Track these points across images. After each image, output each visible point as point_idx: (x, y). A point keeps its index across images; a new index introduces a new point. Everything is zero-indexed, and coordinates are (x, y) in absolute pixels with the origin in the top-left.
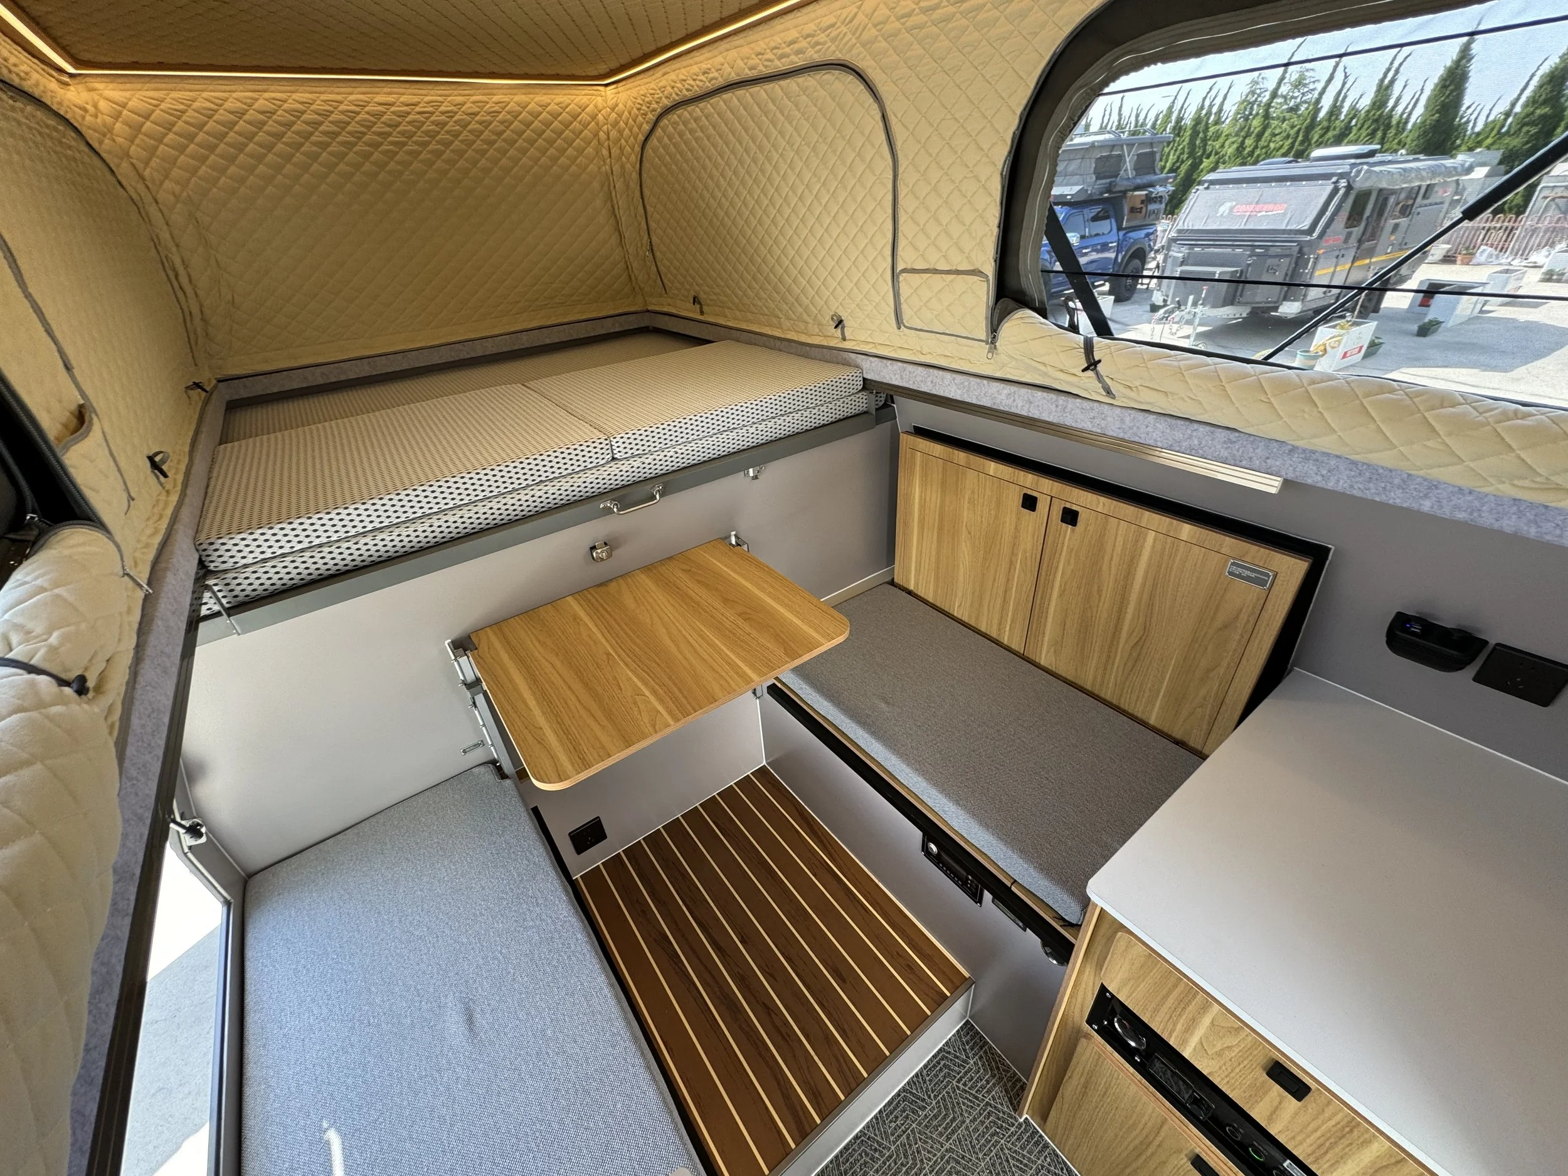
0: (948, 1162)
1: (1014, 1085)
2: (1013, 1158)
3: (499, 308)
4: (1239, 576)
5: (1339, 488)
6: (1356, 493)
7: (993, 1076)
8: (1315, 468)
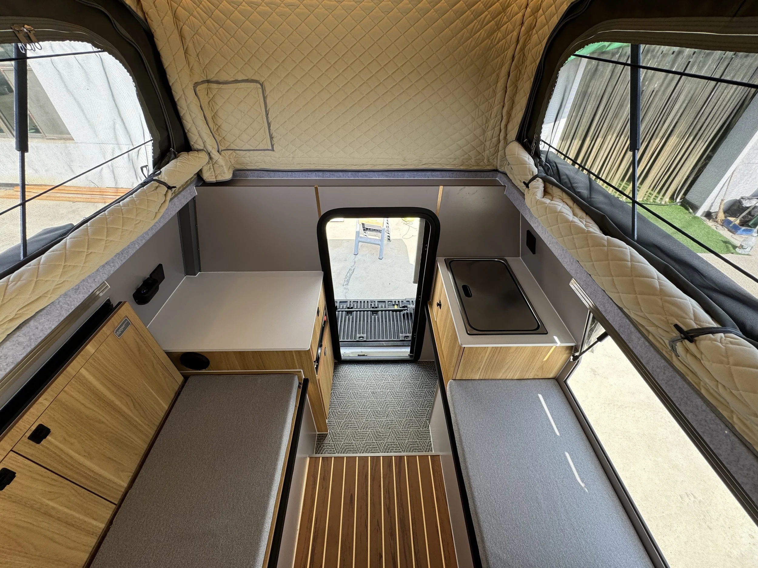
0: (357, 439)
1: (320, 439)
2: (340, 426)
4: (122, 332)
5: (120, 265)
6: (124, 261)
7: (324, 446)
8: (109, 266)
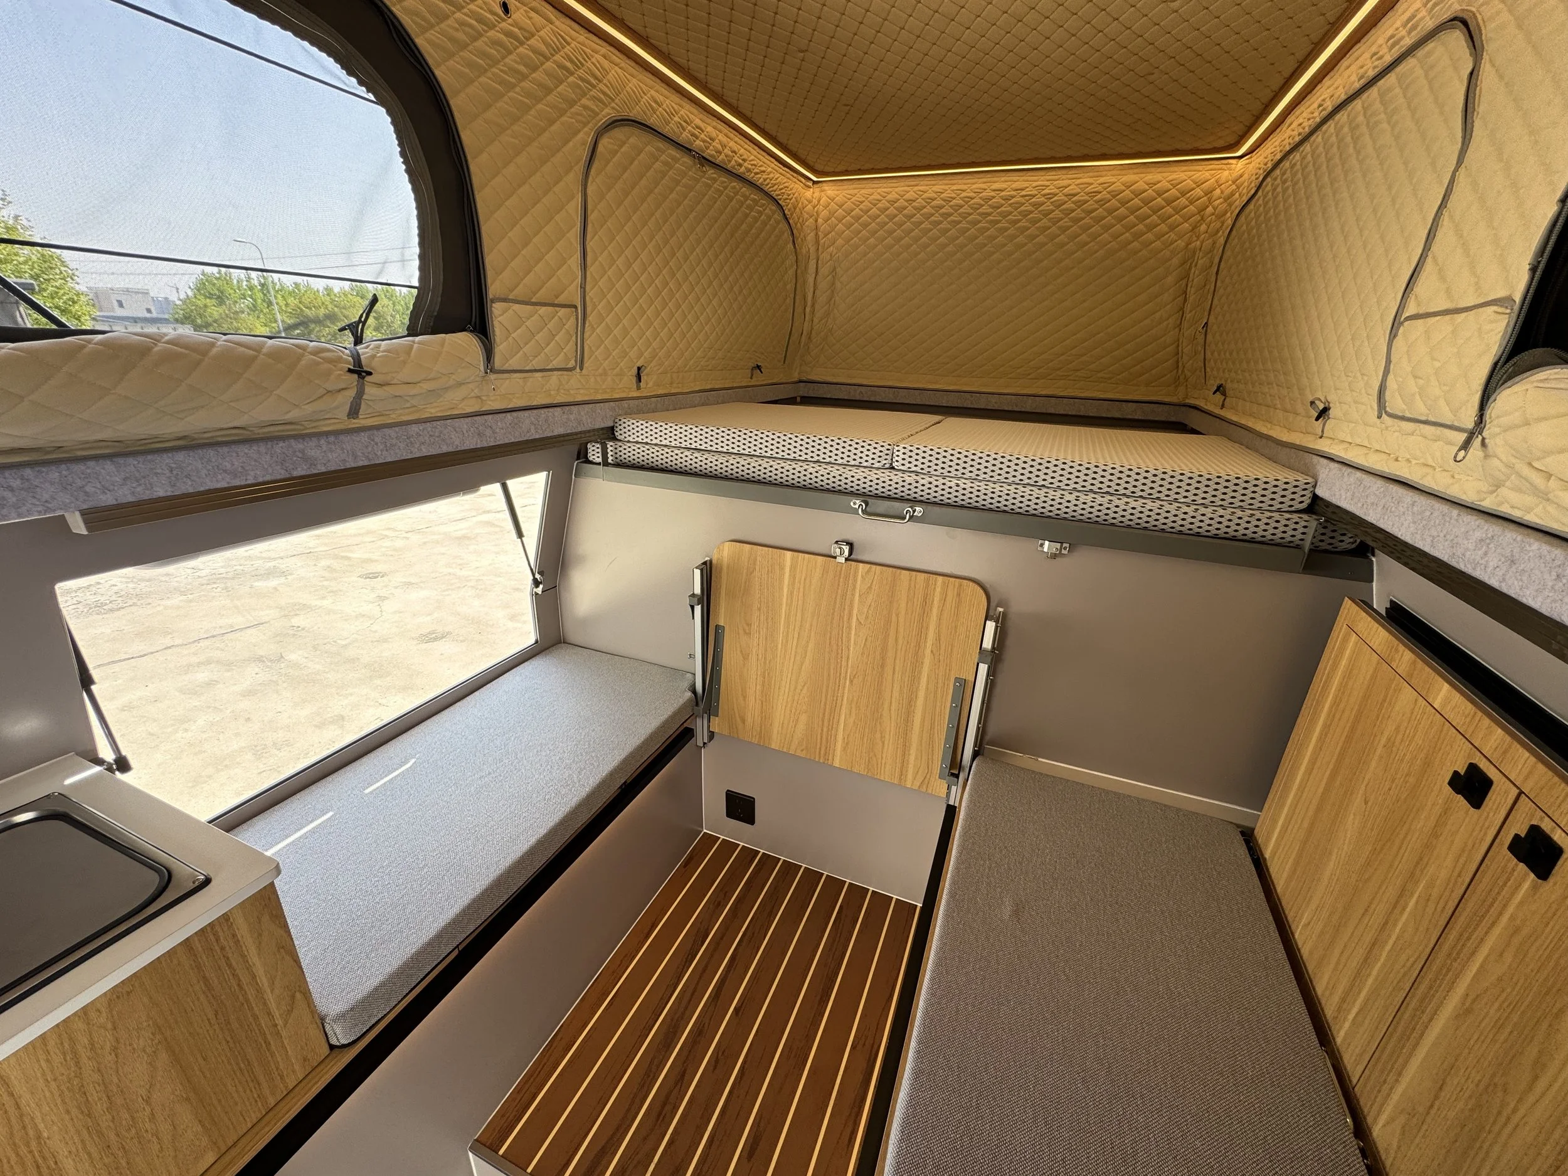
3: (1018, 371)
